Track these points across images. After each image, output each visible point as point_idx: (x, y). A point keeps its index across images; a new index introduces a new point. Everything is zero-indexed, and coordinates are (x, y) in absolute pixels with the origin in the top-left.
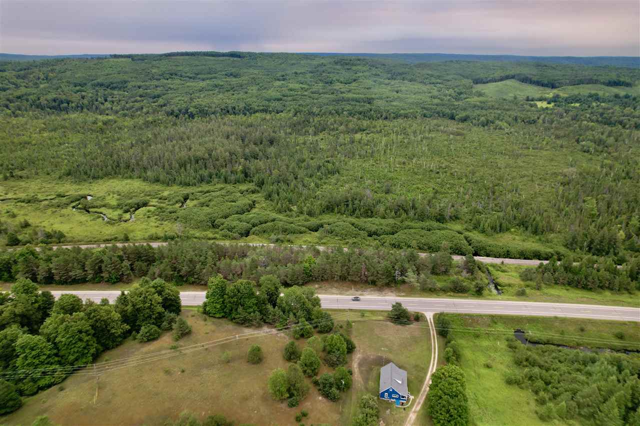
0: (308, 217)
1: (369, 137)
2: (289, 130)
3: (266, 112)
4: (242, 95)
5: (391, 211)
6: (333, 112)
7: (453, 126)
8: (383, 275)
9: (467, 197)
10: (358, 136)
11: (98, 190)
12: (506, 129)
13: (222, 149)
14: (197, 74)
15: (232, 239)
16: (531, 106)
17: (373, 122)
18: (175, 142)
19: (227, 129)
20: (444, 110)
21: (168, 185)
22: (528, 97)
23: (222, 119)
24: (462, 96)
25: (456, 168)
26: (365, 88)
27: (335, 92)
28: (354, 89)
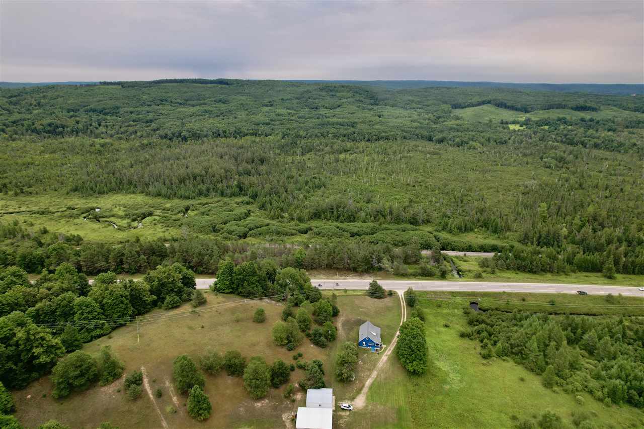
1: (352, 157)
2: (278, 151)
3: (256, 136)
4: (231, 120)
6: (319, 134)
7: (430, 147)
9: (438, 205)
10: (342, 156)
11: (104, 203)
12: (479, 149)
13: (217, 167)
14: (187, 100)
16: (504, 128)
17: (357, 144)
18: (172, 162)
20: (422, 132)
22: (502, 120)
23: (214, 141)
24: (440, 120)
25: (430, 182)
26: (349, 113)
27: (321, 117)
28: (339, 114)
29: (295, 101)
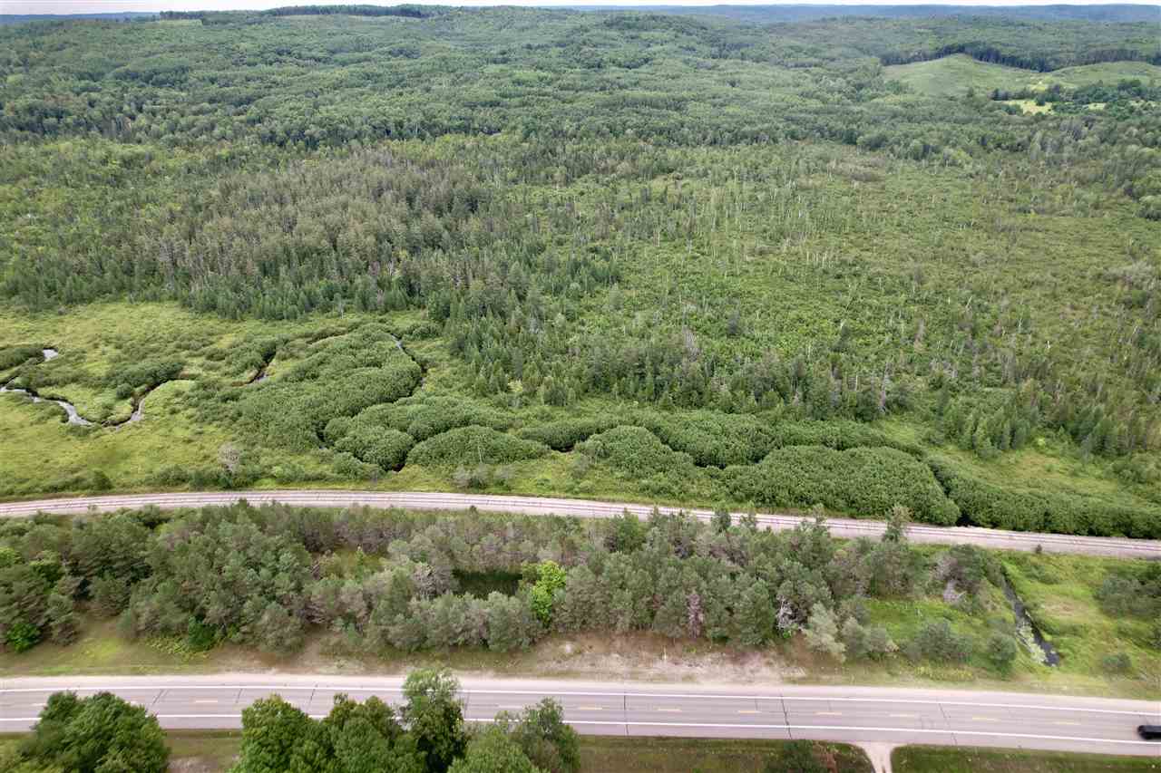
0: (547, 408)
1: (681, 186)
2: (511, 174)
3: (467, 132)
5: (747, 394)
6: (605, 129)
7: (853, 159)
8: (746, 624)
10: (657, 185)
12: (966, 166)
15: (362, 479)
17: (689, 152)
19: (379, 173)
20: (832, 123)
21: (234, 318)
22: (996, 91)
23: (374, 148)
26: (668, 77)
27: (608, 85)
28: (647, 80)
29: (554, 51)
